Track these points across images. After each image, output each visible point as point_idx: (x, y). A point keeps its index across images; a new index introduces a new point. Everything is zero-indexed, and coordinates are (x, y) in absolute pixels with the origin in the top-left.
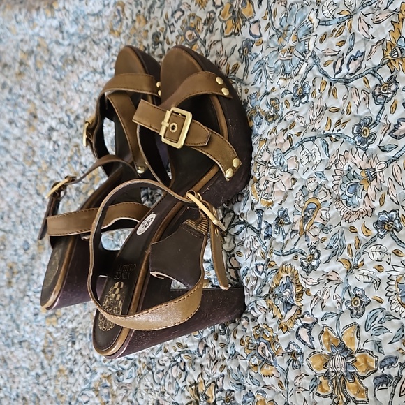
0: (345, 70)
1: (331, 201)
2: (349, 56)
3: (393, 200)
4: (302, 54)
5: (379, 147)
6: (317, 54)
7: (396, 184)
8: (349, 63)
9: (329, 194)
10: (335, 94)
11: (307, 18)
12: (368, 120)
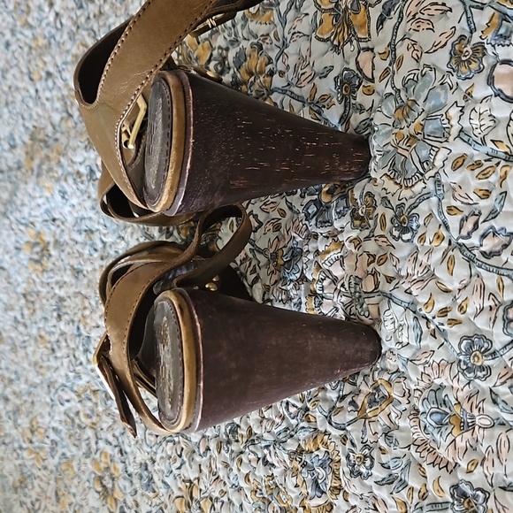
0: (475, 240)
1: (407, 406)
2: (487, 225)
3: (486, 476)
4: (421, 163)
5: (491, 390)
6: (443, 181)
7: (496, 461)
8: (484, 236)
9: (407, 395)
10: (451, 267)
11: (443, 112)
12: (486, 345)
